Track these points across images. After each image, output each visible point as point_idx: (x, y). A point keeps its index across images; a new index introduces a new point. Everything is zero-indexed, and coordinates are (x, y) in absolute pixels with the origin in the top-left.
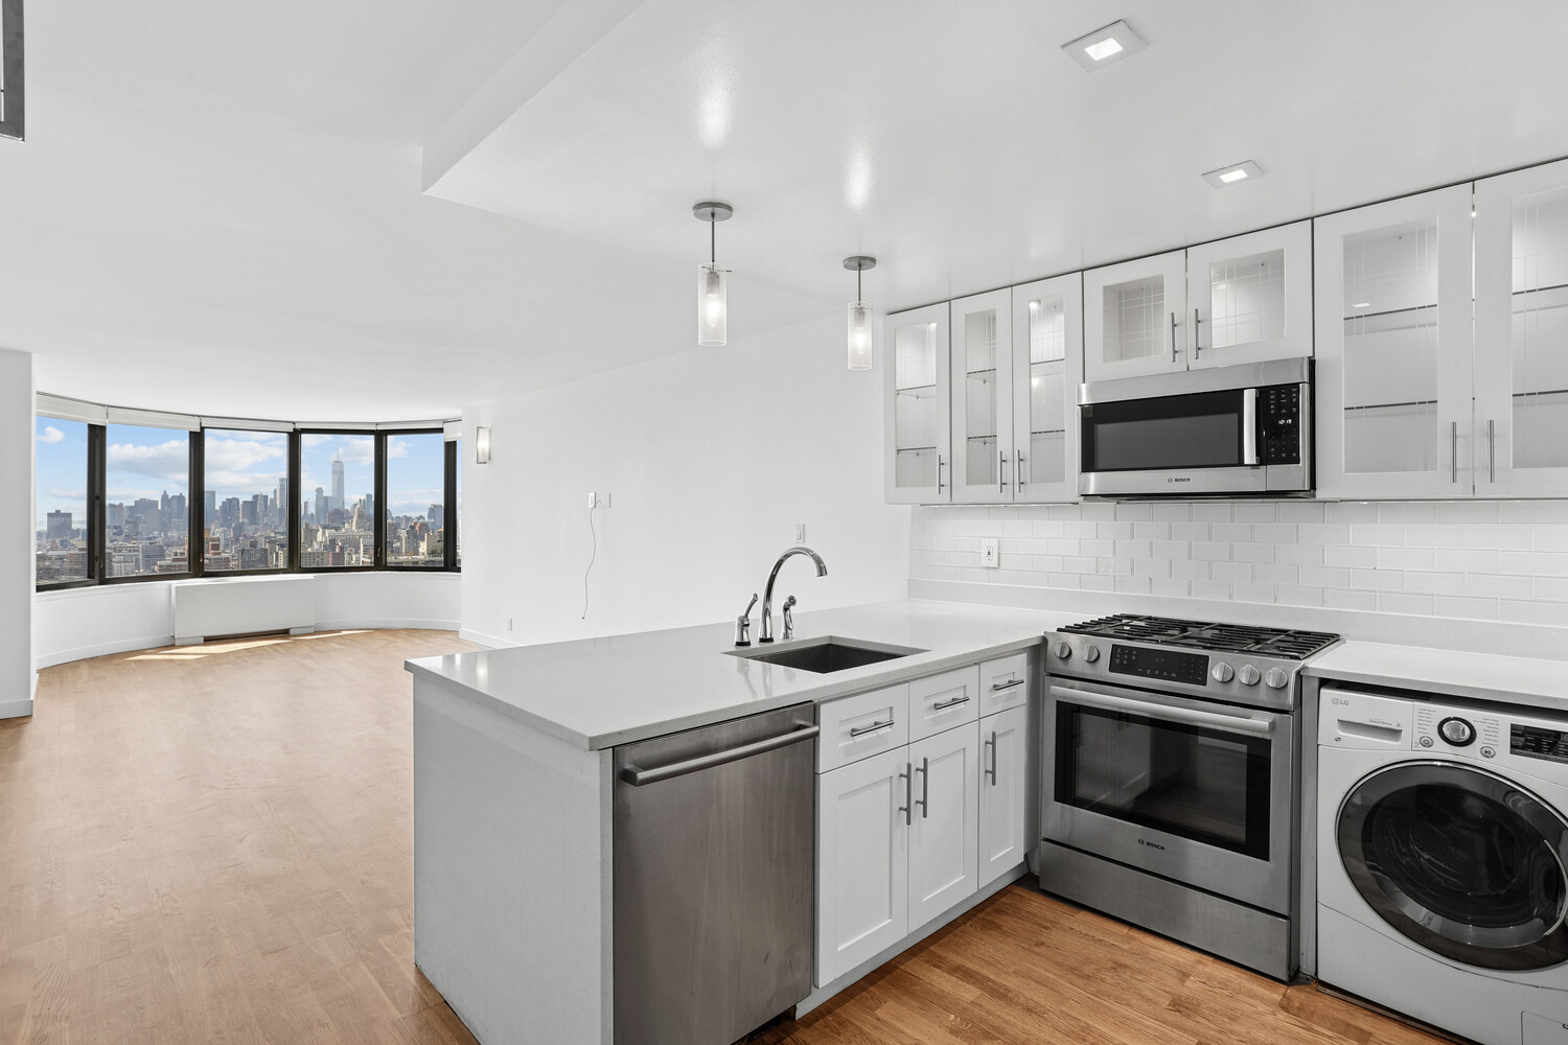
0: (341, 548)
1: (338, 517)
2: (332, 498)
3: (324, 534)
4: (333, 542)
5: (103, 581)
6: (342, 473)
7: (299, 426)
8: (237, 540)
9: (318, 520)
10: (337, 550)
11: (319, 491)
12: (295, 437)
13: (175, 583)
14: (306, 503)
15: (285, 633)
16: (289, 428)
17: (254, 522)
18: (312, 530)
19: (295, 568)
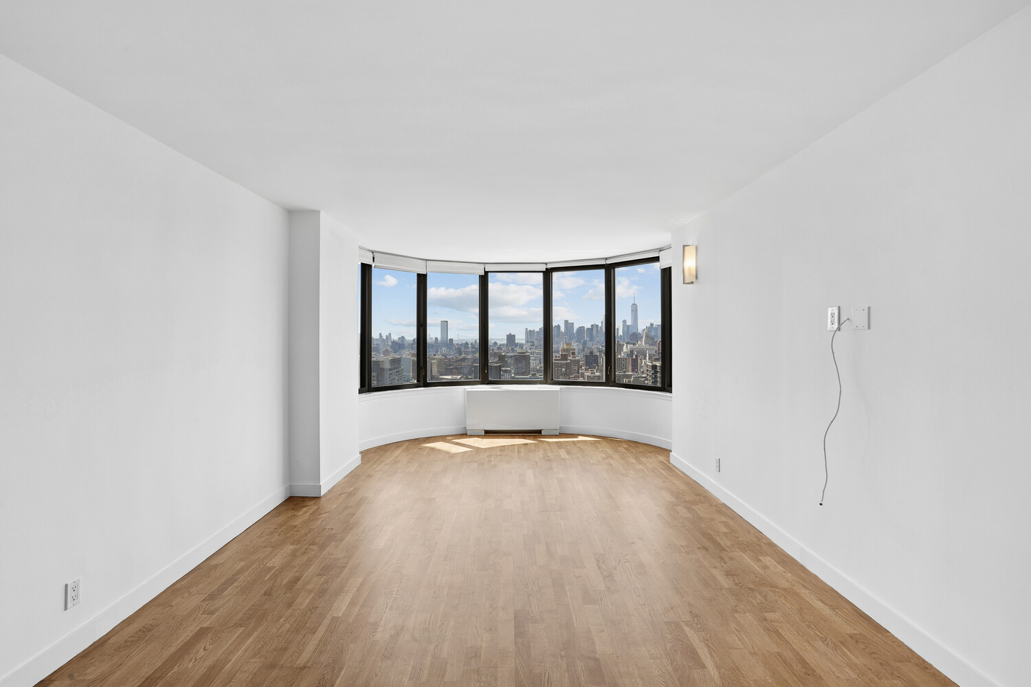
0: (636, 356)
1: (635, 337)
2: (632, 326)
3: (627, 347)
4: (632, 352)
5: (426, 385)
6: (637, 310)
7: (549, 266)
8: (584, 350)
9: (624, 339)
10: (634, 357)
11: (624, 322)
12: (548, 274)
13: (468, 388)
14: (618, 329)
15: (536, 433)
16: (543, 268)
17: (592, 340)
18: (621, 345)
19: (549, 381)
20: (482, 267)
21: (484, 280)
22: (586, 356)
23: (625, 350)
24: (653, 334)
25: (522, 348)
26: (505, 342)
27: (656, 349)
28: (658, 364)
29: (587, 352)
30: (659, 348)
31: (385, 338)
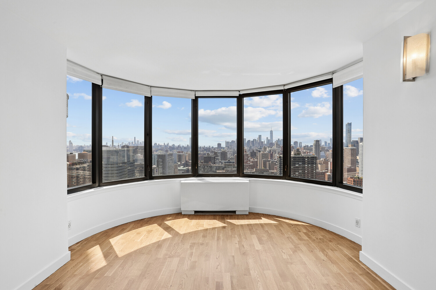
1: (272, 145)
2: (270, 140)
3: (268, 149)
4: (270, 151)
5: (151, 178)
7: (242, 93)
9: (267, 145)
10: (271, 153)
11: (267, 138)
12: (240, 99)
15: (231, 214)
16: (237, 94)
17: (253, 145)
18: (265, 148)
19: (241, 174)
20: (193, 93)
21: (195, 103)
22: (251, 152)
23: (267, 150)
24: (279, 143)
25: (224, 149)
26: (217, 146)
27: (281, 149)
28: (282, 156)
29: (251, 151)
30: (282, 149)
31: (166, 145)
